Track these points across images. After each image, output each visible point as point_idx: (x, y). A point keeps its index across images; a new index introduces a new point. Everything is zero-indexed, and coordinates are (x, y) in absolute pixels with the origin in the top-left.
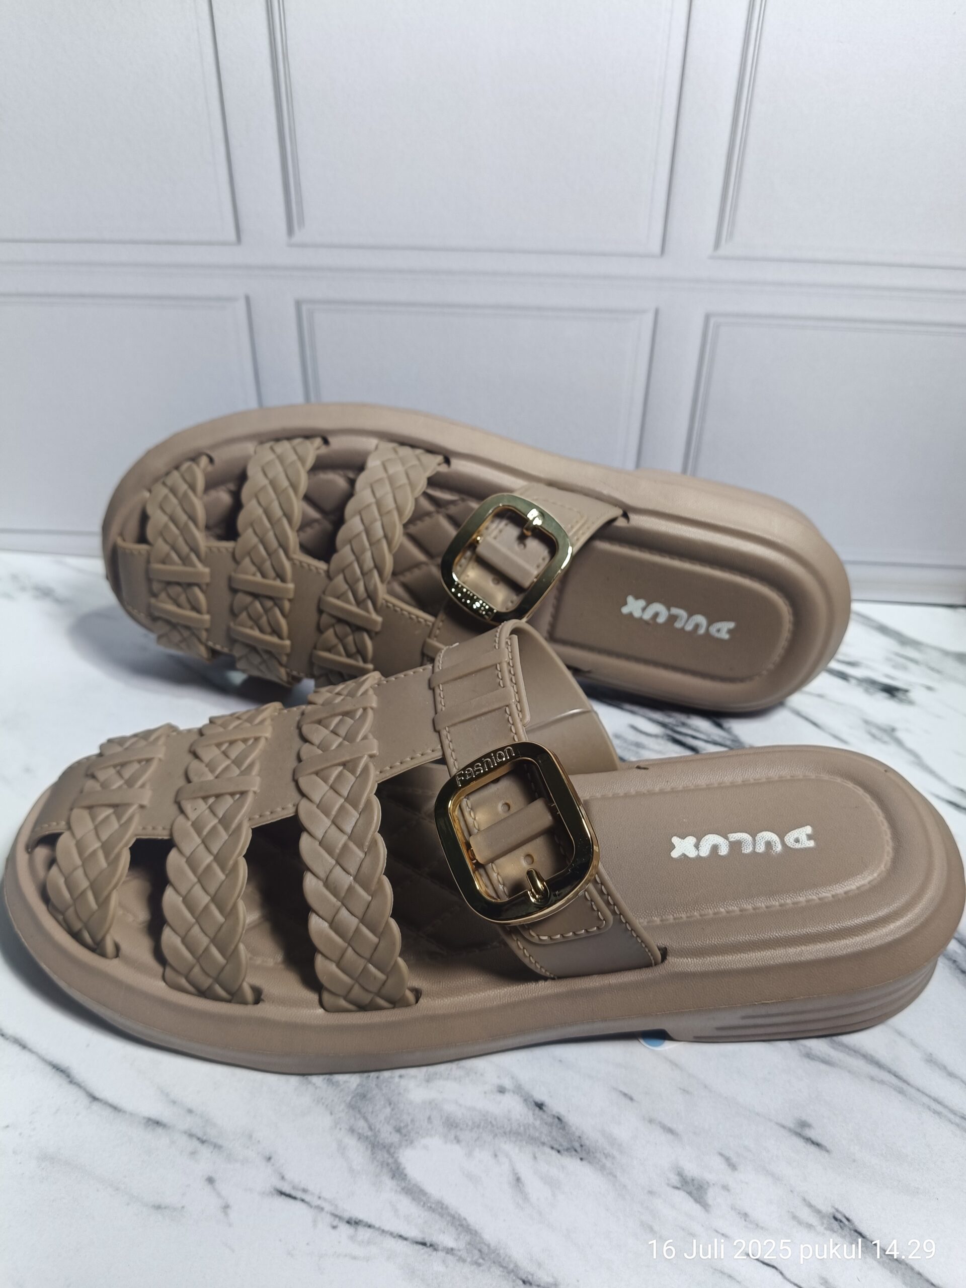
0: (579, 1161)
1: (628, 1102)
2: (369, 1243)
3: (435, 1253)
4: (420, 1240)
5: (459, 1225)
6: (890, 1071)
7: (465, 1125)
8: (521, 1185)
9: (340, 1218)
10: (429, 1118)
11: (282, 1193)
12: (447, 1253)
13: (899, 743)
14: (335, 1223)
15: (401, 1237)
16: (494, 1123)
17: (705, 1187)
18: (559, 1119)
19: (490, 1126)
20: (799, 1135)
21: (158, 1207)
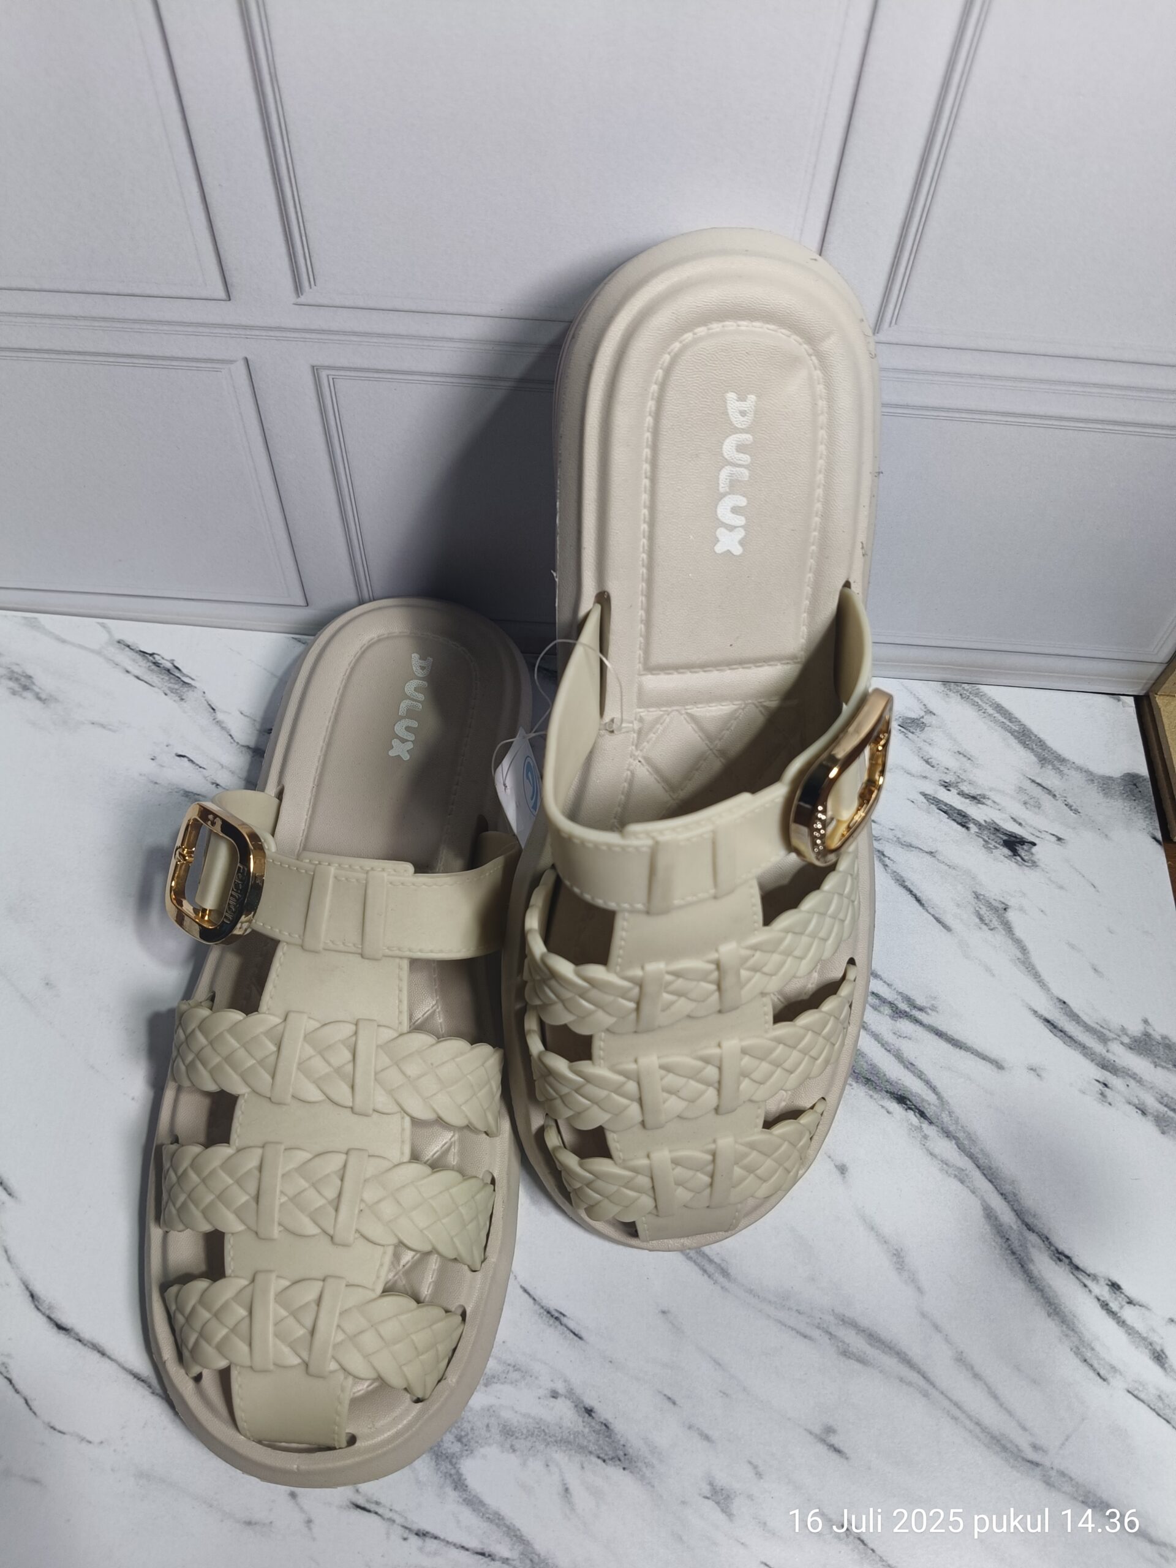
0: (622, 1470)
1: (671, 1405)
2: (435, 1554)
3: (492, 1562)
4: (479, 1551)
5: (514, 1536)
6: (919, 1371)
7: (520, 1434)
8: (568, 1496)
9: (410, 1530)
10: (488, 1426)
11: (358, 1507)
12: (503, 1563)
13: (1008, 928)
14: (405, 1536)
15: (463, 1547)
16: (547, 1431)
17: (732, 1496)
18: (606, 1425)
19: (543, 1434)
20: (823, 1441)
21: (249, 1523)
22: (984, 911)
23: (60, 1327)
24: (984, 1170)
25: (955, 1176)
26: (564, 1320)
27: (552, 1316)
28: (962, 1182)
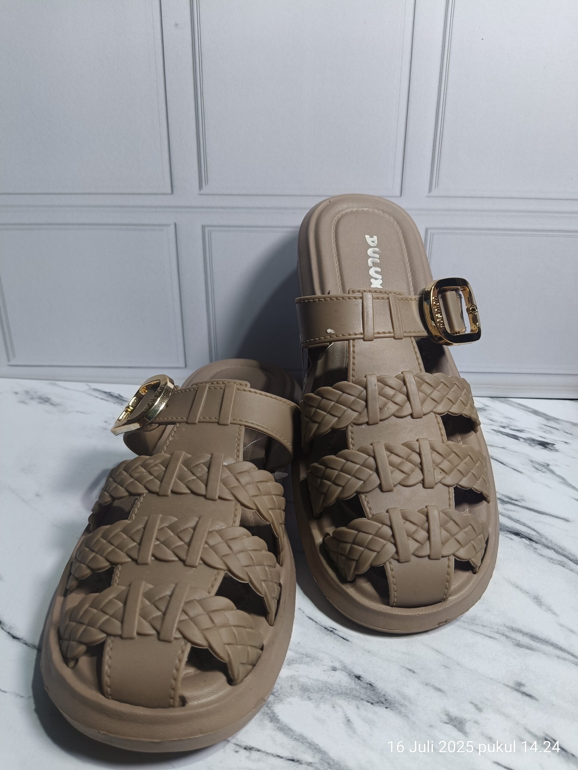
0: (385, 709)
1: (412, 673)
2: (259, 760)
3: (300, 766)
4: (290, 758)
5: (314, 748)
6: (568, 653)
7: (313, 690)
8: (350, 724)
9: (240, 746)
12: (308, 765)
13: (552, 472)
14: (237, 750)
15: (278, 756)
16: (331, 688)
17: (464, 722)
18: (370, 684)
19: (329, 690)
20: (518, 691)
22: (537, 466)
23: (14, 637)
24: (574, 561)
25: (559, 564)
26: (336, 632)
27: (328, 630)
28: (564, 566)
